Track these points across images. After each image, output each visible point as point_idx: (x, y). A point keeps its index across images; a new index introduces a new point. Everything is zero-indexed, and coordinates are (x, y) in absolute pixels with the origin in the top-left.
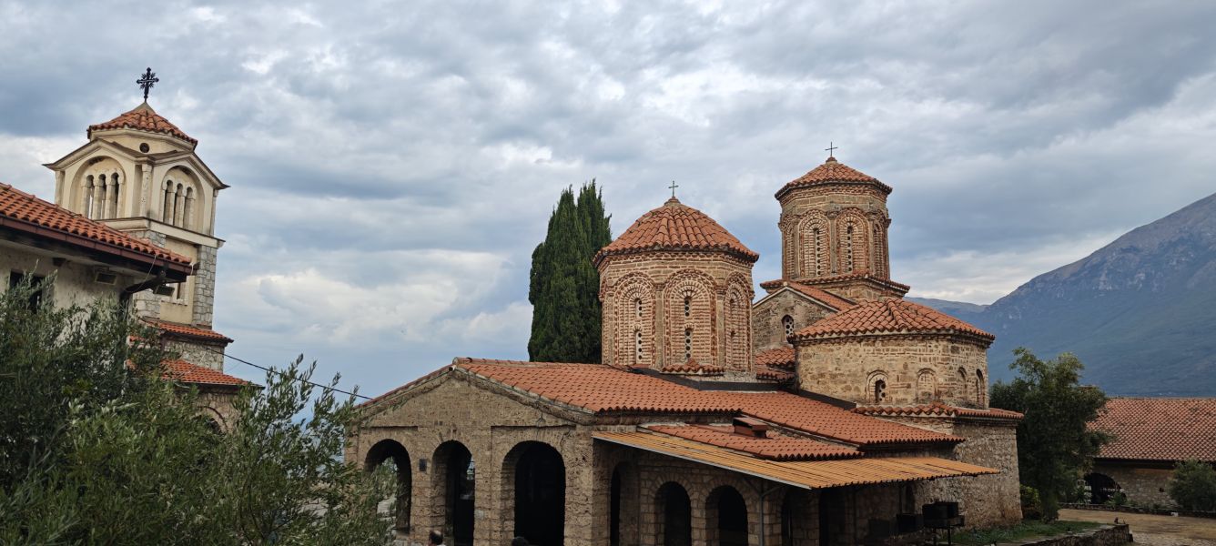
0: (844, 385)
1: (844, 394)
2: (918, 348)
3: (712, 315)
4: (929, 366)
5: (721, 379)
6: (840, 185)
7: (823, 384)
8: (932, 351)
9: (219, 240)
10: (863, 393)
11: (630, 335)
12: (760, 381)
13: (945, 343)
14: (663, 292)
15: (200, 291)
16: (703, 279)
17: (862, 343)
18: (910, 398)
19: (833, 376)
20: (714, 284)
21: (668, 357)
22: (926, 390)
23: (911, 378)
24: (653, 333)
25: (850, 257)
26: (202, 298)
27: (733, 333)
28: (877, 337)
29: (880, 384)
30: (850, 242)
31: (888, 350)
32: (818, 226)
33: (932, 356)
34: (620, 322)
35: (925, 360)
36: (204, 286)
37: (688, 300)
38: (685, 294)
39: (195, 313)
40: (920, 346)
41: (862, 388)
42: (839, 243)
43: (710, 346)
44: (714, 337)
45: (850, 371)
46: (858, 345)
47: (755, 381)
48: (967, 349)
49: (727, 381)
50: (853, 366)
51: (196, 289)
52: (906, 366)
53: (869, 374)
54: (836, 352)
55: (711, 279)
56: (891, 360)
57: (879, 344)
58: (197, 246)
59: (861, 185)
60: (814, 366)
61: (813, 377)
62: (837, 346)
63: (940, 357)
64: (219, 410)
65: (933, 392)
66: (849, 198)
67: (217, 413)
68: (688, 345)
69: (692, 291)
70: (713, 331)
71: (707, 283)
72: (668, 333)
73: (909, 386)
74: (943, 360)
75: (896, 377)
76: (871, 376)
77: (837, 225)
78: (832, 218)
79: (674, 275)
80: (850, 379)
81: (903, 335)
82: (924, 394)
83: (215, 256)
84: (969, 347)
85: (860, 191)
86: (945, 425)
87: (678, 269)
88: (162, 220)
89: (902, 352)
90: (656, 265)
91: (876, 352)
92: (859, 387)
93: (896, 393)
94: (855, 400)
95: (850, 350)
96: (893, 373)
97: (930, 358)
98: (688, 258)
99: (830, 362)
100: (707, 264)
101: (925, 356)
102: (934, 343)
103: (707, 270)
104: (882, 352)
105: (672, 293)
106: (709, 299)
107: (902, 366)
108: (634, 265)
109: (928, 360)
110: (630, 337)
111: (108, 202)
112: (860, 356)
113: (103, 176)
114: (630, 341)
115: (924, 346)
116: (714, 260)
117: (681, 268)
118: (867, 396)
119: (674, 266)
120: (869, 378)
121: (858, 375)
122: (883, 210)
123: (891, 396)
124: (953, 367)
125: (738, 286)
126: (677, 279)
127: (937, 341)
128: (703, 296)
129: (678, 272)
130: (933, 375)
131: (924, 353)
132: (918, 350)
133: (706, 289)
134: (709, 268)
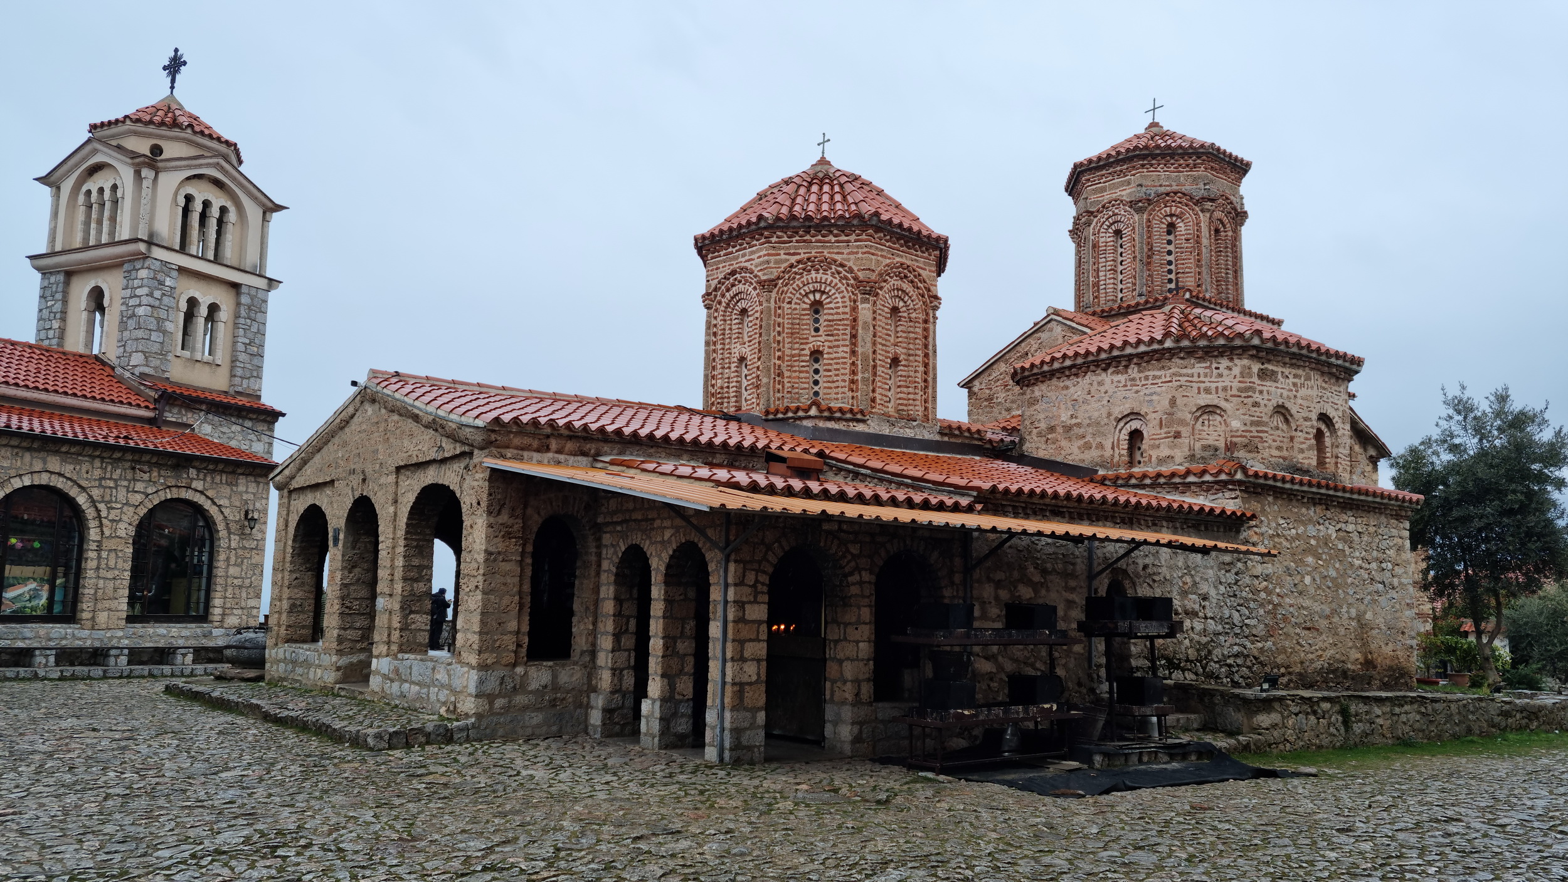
0: (1081, 442)
1: (1082, 456)
2: (1195, 371)
3: (853, 327)
4: (1215, 402)
5: (860, 428)
6: (1154, 156)
7: (1054, 443)
8: (1221, 375)
9: (270, 280)
10: (1108, 452)
11: (733, 365)
12: (946, 439)
13: (1246, 362)
14: (774, 295)
15: (241, 347)
16: (839, 273)
17: (1110, 371)
18: (1179, 454)
19: (1068, 429)
20: (856, 278)
21: (780, 395)
22: (1210, 442)
23: (1182, 422)
24: (759, 359)
25: (1170, 272)
26: (242, 357)
27: (895, 361)
28: (1130, 357)
29: (1136, 436)
30: (1171, 248)
31: (1146, 378)
32: (1121, 226)
33: (1220, 385)
34: (719, 347)
35: (1207, 391)
36: (247, 341)
37: (816, 307)
38: (811, 296)
39: (233, 376)
40: (1199, 368)
41: (1108, 444)
42: (1151, 249)
43: (847, 378)
44: (853, 364)
45: (1090, 418)
46: (1104, 375)
47: (938, 438)
48: (1295, 376)
49: (871, 431)
50: (1094, 410)
51: (235, 343)
52: (1173, 402)
53: (1119, 420)
54: (1072, 390)
55: (851, 271)
56: (1151, 394)
57: (1133, 371)
58: (235, 286)
59: (1190, 155)
60: (1041, 416)
61: (1040, 435)
62: (1074, 379)
63: (1236, 385)
64: (210, 493)
65: (1221, 444)
66: (1168, 178)
67: (207, 497)
68: (817, 377)
69: (823, 293)
70: (853, 353)
71: (846, 278)
72: (779, 358)
73: (1177, 435)
74: (1240, 390)
75: (1157, 422)
76: (1122, 424)
77: (1149, 221)
78: (1140, 211)
79: (792, 266)
80: (1090, 430)
81: (1169, 350)
82: (1205, 448)
83: (265, 301)
84: (1300, 372)
85: (1188, 165)
86: (1228, 494)
87: (798, 257)
88: (178, 248)
89: (1168, 379)
90: (765, 252)
91: (1129, 383)
92: (1104, 442)
93: (1158, 447)
94: (1097, 464)
95: (1091, 384)
96: (1154, 415)
97: (1217, 388)
98: (813, 239)
99: (1062, 407)
100: (845, 248)
101: (1208, 384)
102: (1224, 363)
103: (845, 256)
104: (1138, 382)
105: (789, 295)
106: (848, 303)
107: (1167, 402)
108: (738, 257)
109: (1214, 392)
110: (733, 369)
111: (106, 223)
112: (1106, 392)
113: (101, 190)
114: (733, 375)
115: (1206, 368)
116: (856, 241)
117: (802, 256)
118: (1116, 455)
119: (792, 251)
120: (1119, 427)
121: (1102, 423)
122: (1232, 198)
123: (1151, 453)
124: (1262, 403)
125: (906, 286)
126: (796, 273)
127: (1231, 359)
128: (839, 300)
129: (799, 262)
130: (1222, 416)
131: (1206, 380)
132: (1196, 375)
133: (843, 288)
134: (849, 254)
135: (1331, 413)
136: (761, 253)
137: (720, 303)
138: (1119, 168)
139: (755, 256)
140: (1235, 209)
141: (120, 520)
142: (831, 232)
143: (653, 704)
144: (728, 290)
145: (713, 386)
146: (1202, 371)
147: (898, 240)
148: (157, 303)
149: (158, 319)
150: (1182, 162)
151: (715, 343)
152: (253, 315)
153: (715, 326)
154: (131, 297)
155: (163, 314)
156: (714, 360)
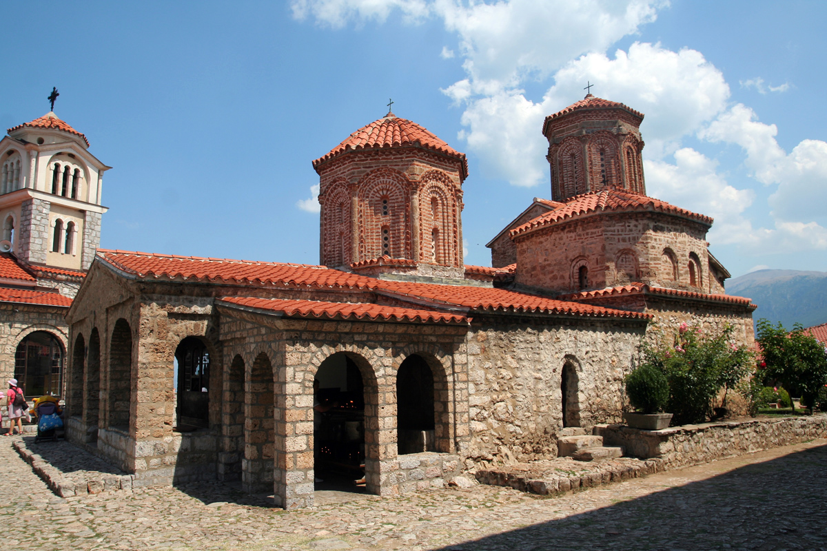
0: (551, 275)
1: (552, 284)
2: (616, 228)
3: (407, 211)
4: (629, 246)
5: (413, 272)
7: (536, 277)
8: (631, 230)
10: (567, 281)
11: (336, 238)
12: (470, 277)
13: (645, 221)
14: (358, 193)
17: (566, 231)
18: (609, 280)
19: (543, 267)
20: (407, 180)
21: (362, 254)
22: (628, 272)
23: (610, 260)
24: (350, 232)
25: (603, 177)
26: (87, 250)
28: (577, 222)
29: (583, 269)
30: (602, 163)
31: (587, 234)
32: (574, 151)
33: (631, 236)
34: (328, 227)
35: (624, 240)
37: (385, 199)
38: (381, 193)
39: (82, 261)
40: (618, 227)
41: (567, 276)
43: (404, 242)
44: (407, 233)
45: (555, 260)
46: (562, 233)
47: (464, 276)
48: (675, 230)
49: (421, 274)
50: (558, 255)
52: (604, 248)
53: (572, 261)
54: (545, 244)
55: (404, 176)
56: (590, 244)
57: (579, 230)
58: (83, 212)
60: (527, 261)
61: (527, 272)
62: (545, 238)
63: (641, 235)
65: (634, 273)
66: (599, 123)
68: (386, 242)
69: (388, 190)
70: (408, 226)
71: (402, 181)
72: (362, 231)
73: (607, 268)
74: (643, 238)
75: (595, 260)
76: (574, 263)
77: (589, 147)
78: (584, 142)
79: (368, 175)
80: (556, 268)
81: (599, 216)
82: (624, 275)
84: (678, 227)
86: (638, 303)
88: (51, 192)
89: (600, 234)
90: (351, 167)
91: (577, 238)
92: (564, 275)
93: (596, 276)
94: (561, 289)
95: (555, 239)
96: (593, 257)
97: (629, 238)
98: (381, 158)
99: (540, 254)
100: (399, 162)
101: (624, 236)
102: (633, 222)
103: (400, 167)
104: (582, 237)
105: (367, 192)
106: (403, 196)
107: (600, 247)
108: (336, 172)
109: (627, 241)
110: (337, 240)
111: (14, 182)
112: (564, 244)
113: (12, 164)
114: (337, 243)
115: (622, 226)
116: (407, 157)
117: (374, 168)
118: (572, 282)
119: (368, 166)
120: (573, 265)
121: (563, 263)
122: (635, 134)
123: (592, 280)
124: (657, 246)
125: (440, 184)
126: (370, 179)
127: (637, 220)
128: (398, 194)
129: (372, 172)
130: (633, 255)
131: (623, 233)
132: (616, 231)
133: (400, 187)
134: (402, 165)
135: (697, 252)
136: (350, 168)
137: (328, 200)
138: (571, 119)
139: (345, 170)
140: (637, 140)
141: (7, 344)
142: (391, 153)
143: (248, 462)
144: (332, 192)
145: (325, 250)
146: (620, 228)
147: (434, 156)
148: (38, 223)
149: (39, 231)
150: (605, 114)
151: (326, 224)
152: (92, 227)
153: (326, 214)
154: (25, 221)
155: (42, 229)
156: (325, 235)
